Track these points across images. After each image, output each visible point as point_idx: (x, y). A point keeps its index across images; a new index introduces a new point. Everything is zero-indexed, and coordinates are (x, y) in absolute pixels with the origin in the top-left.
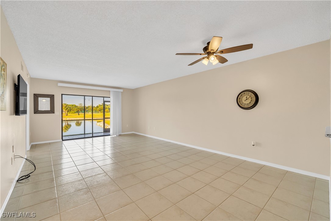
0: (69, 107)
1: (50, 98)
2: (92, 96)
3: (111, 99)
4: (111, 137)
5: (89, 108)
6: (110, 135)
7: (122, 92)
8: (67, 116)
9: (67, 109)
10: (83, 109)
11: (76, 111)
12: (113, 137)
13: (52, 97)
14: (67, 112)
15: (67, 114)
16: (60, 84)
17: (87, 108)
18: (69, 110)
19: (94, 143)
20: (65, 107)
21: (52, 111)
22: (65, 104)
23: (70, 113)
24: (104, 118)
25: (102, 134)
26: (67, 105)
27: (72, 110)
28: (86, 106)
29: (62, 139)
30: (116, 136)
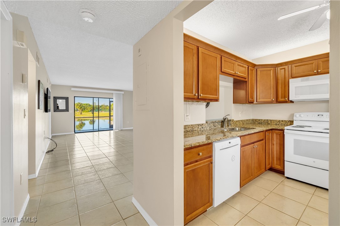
0: (83, 106)
1: (65, 100)
2: (99, 98)
3: (114, 100)
4: (114, 132)
5: (103, 107)
6: (113, 130)
7: (123, 94)
8: (81, 115)
9: (81, 108)
10: (96, 108)
11: (89, 110)
12: (115, 131)
13: (67, 99)
14: (81, 111)
15: (82, 113)
16: (73, 89)
17: (100, 107)
18: (83, 109)
19: (99, 136)
20: (80, 106)
21: (67, 110)
22: (80, 103)
23: (84, 112)
24: (110, 116)
25: (109, 129)
26: (82, 104)
27: (86, 109)
28: (100, 105)
29: (75, 132)
30: (118, 130)
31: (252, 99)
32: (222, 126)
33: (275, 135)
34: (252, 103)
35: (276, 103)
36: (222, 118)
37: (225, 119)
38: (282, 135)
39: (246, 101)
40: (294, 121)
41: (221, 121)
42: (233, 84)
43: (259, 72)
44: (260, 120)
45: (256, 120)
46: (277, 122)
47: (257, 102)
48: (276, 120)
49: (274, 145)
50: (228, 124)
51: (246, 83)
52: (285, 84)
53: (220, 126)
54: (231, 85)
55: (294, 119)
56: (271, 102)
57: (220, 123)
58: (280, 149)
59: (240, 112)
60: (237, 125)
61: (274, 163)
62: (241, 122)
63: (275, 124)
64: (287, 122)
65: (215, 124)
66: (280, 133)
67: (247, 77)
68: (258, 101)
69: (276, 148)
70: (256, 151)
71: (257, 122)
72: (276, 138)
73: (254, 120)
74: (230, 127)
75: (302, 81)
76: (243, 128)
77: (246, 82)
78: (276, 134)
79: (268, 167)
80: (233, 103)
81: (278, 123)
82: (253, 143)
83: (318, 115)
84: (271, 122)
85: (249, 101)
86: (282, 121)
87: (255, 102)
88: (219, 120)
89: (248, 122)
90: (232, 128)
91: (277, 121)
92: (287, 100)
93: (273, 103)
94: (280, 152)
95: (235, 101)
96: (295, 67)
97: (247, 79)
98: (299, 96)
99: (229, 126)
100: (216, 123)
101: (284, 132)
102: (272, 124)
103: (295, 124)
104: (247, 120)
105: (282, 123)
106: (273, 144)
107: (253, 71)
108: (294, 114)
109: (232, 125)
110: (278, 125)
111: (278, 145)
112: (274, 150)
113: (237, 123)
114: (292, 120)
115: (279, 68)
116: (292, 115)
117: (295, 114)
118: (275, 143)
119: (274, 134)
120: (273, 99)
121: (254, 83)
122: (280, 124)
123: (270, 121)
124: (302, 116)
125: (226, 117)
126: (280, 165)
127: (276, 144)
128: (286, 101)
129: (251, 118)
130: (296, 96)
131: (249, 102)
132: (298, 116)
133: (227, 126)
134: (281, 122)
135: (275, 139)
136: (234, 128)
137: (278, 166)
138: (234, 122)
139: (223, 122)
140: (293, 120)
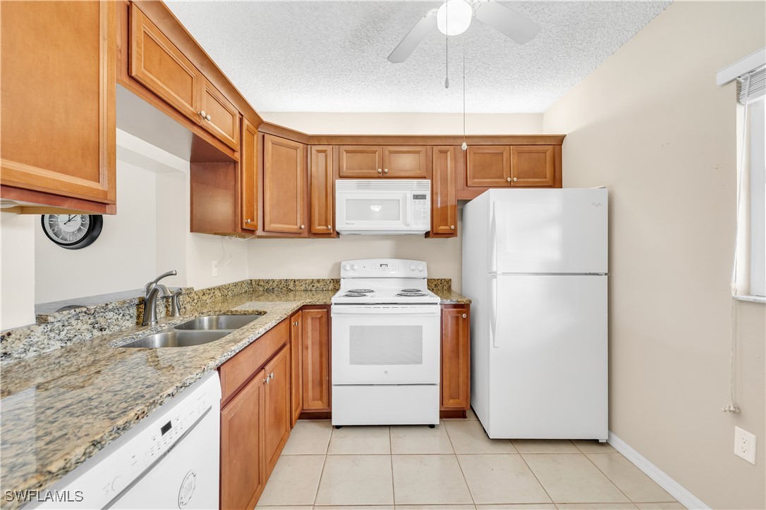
31: (252, 220)
32: (142, 321)
33: (309, 321)
34: (251, 232)
35: (309, 237)
36: (143, 287)
37: (156, 291)
38: (324, 319)
39: (236, 226)
40: (342, 280)
41: (137, 302)
42: (188, 163)
43: (269, 145)
44: (268, 282)
45: (258, 282)
46: (307, 285)
47: (264, 230)
48: (306, 280)
49: (307, 348)
50: (170, 308)
51: (235, 168)
52: (326, 191)
53: (130, 324)
54: (183, 165)
55: (342, 275)
56: (296, 235)
57: (133, 311)
58: (321, 356)
59: (214, 263)
60: (204, 304)
61: (308, 397)
62: (217, 292)
63: (304, 291)
64: (328, 282)
65: (101, 320)
66: (320, 316)
67: (238, 148)
68: (266, 228)
69: (311, 357)
70: (271, 389)
71: (261, 289)
72: (312, 329)
73: (254, 283)
74: (178, 320)
75: (359, 187)
76: (224, 314)
77: (235, 162)
78: (312, 318)
79: (296, 414)
80: (192, 231)
81: (309, 286)
82: (262, 368)
83: (381, 265)
84: (295, 286)
85: (244, 227)
86: (318, 281)
87: (259, 232)
88: (128, 298)
89: (237, 290)
90: (186, 320)
91: (308, 282)
92: (332, 231)
93: (302, 235)
94: (321, 363)
95: (198, 225)
96: (345, 153)
97: (237, 156)
98: (353, 222)
99: (173, 315)
100: (111, 314)
101: (328, 313)
102: (296, 291)
103: (345, 286)
104: (236, 285)
105: (319, 285)
106: (305, 348)
107: (255, 136)
108: (340, 263)
109: (188, 306)
110: (309, 293)
111: (317, 347)
112: (308, 363)
113: (204, 298)
114: (336, 278)
115: (315, 148)
116: (338, 267)
117: (343, 263)
118: (309, 343)
119: (307, 319)
120: (303, 227)
121: (257, 175)
122: (314, 289)
123: (292, 283)
124: (356, 267)
125: (159, 283)
126: (321, 399)
127: (312, 343)
128: (328, 232)
129: (246, 276)
130: (348, 222)
131: (242, 229)
132: (348, 267)
133: (167, 315)
134: (316, 284)
135: (310, 333)
136: (193, 318)
137: (316, 402)
138: (196, 297)
139: (144, 306)
140: (338, 278)
